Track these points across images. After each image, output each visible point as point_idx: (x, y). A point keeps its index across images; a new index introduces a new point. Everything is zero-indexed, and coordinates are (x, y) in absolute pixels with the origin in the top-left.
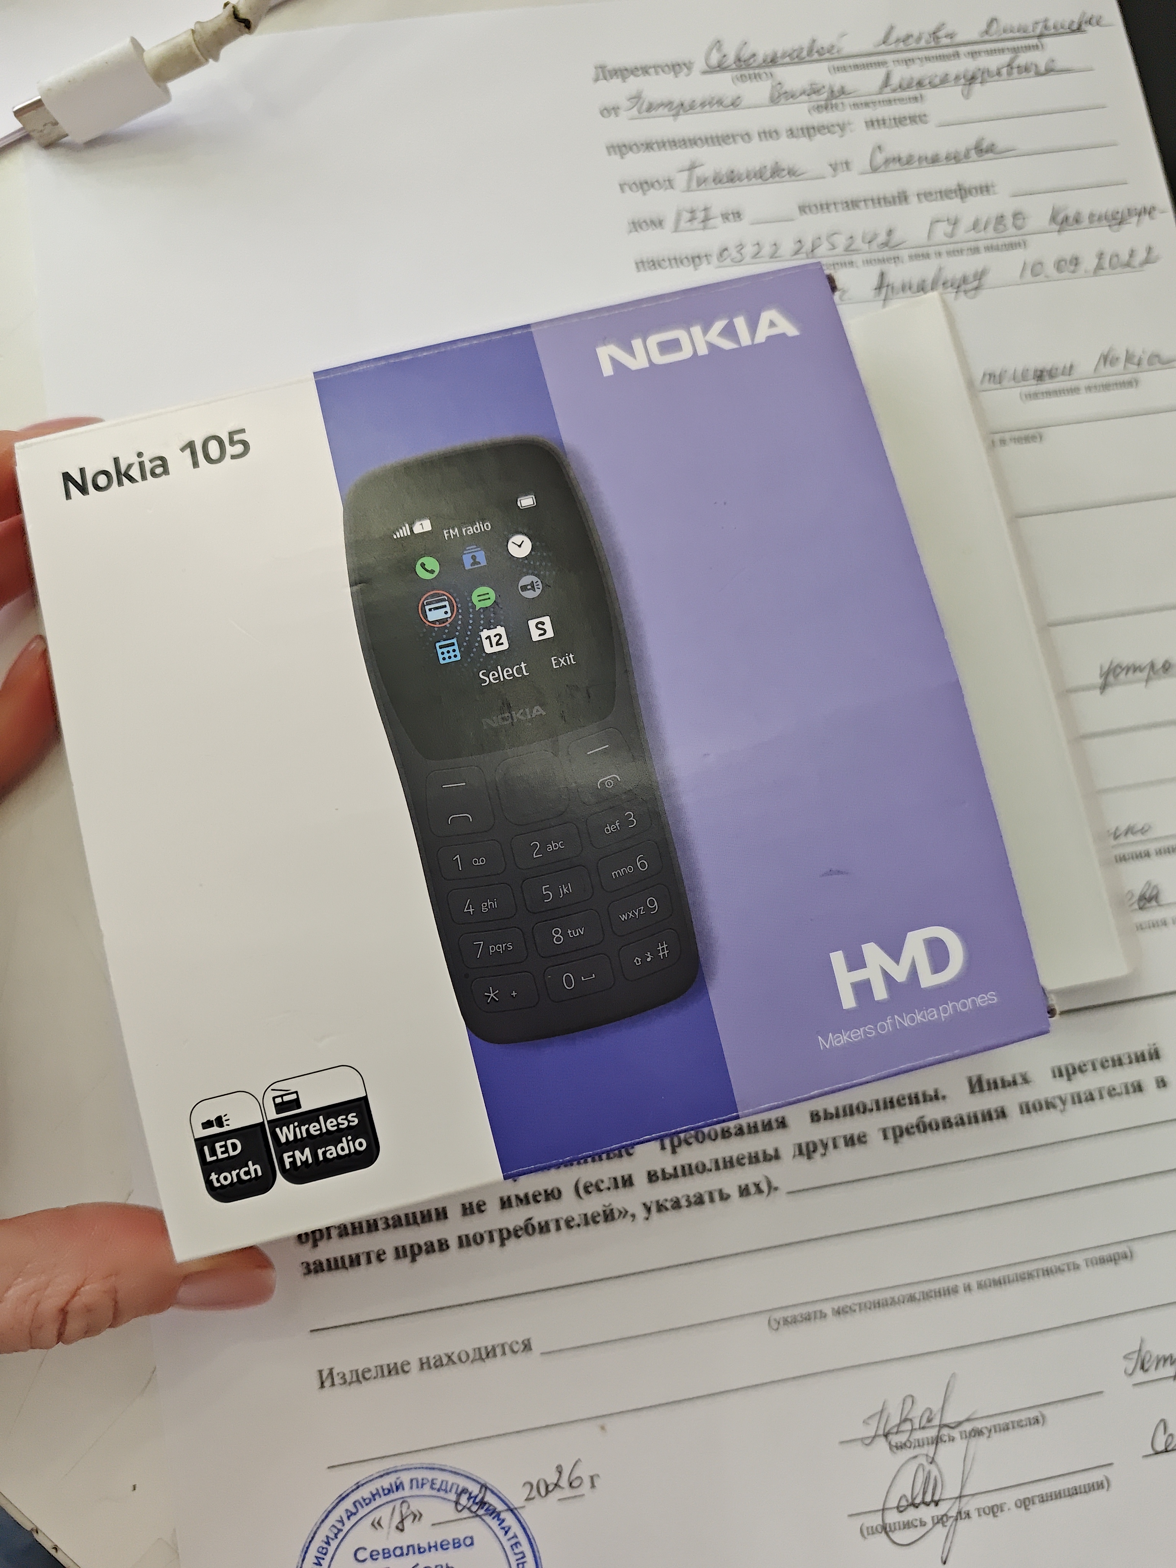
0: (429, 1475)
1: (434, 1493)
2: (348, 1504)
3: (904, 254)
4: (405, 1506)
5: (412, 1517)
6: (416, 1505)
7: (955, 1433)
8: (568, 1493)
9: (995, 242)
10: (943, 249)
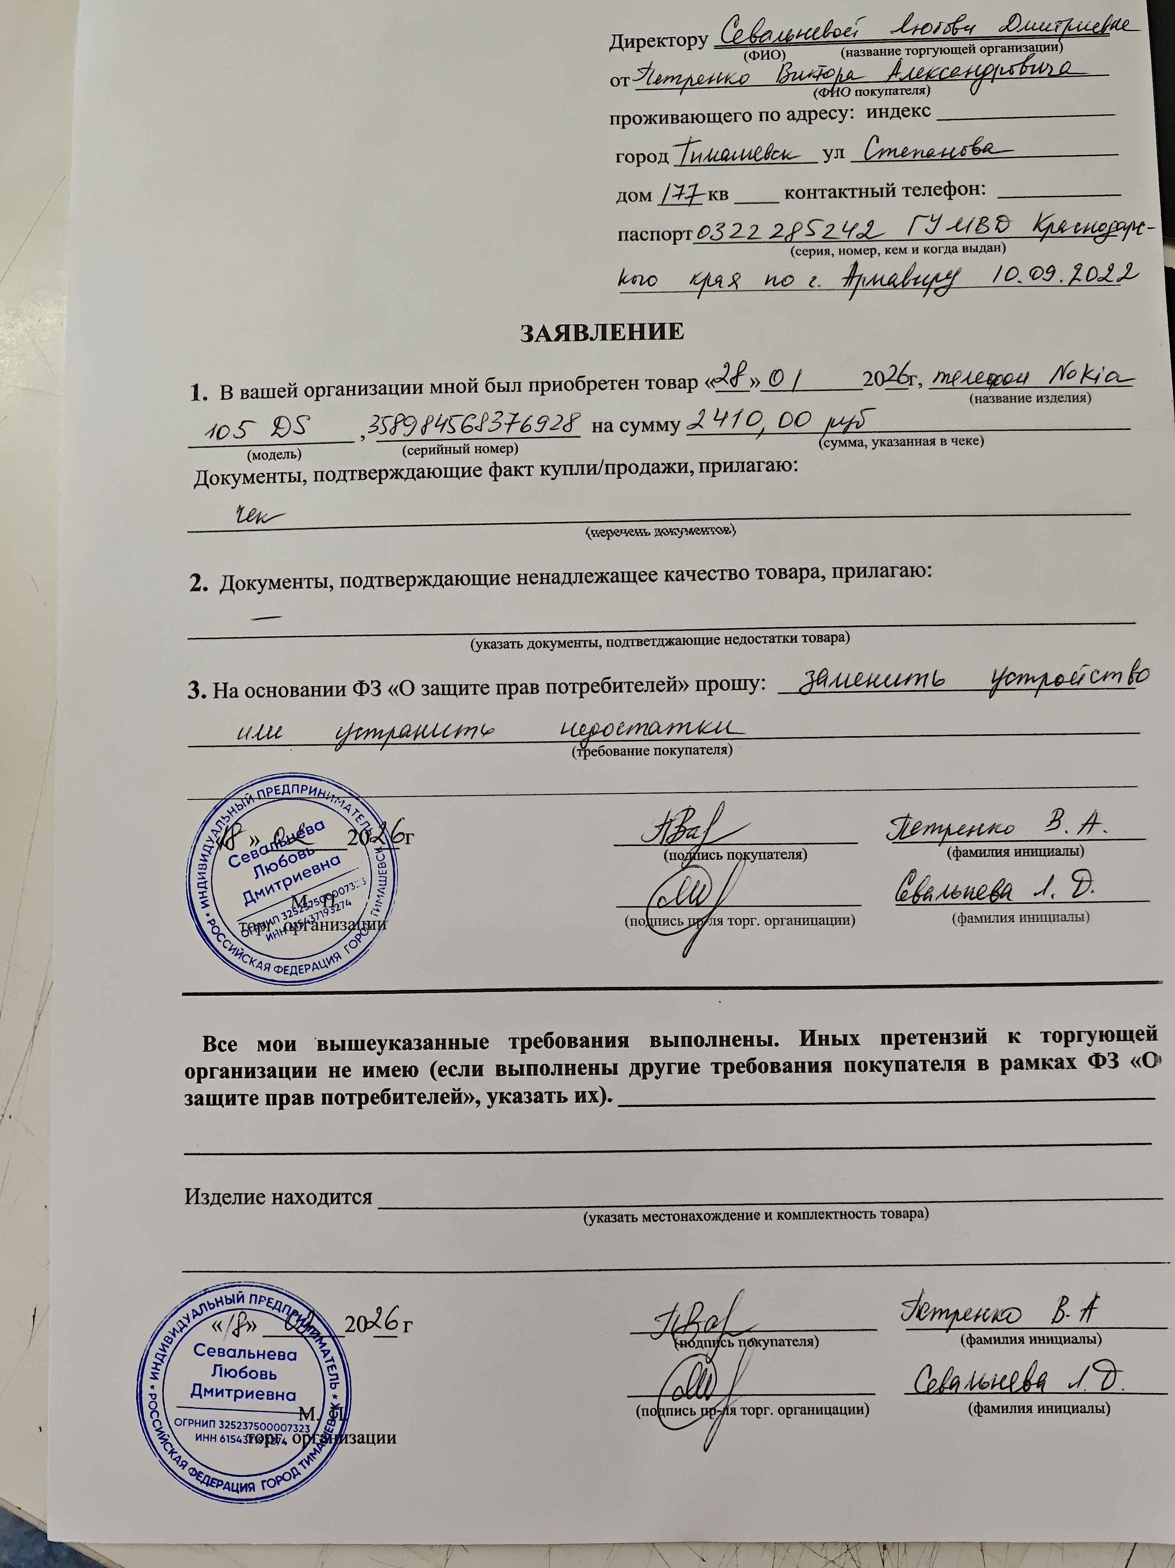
0: (268, 1294)
1: (269, 1310)
2: (195, 1305)
3: (880, 247)
4: (243, 1315)
5: (247, 1326)
6: (252, 1316)
7: (735, 1340)
8: (384, 1332)
9: (973, 243)
10: (921, 245)
